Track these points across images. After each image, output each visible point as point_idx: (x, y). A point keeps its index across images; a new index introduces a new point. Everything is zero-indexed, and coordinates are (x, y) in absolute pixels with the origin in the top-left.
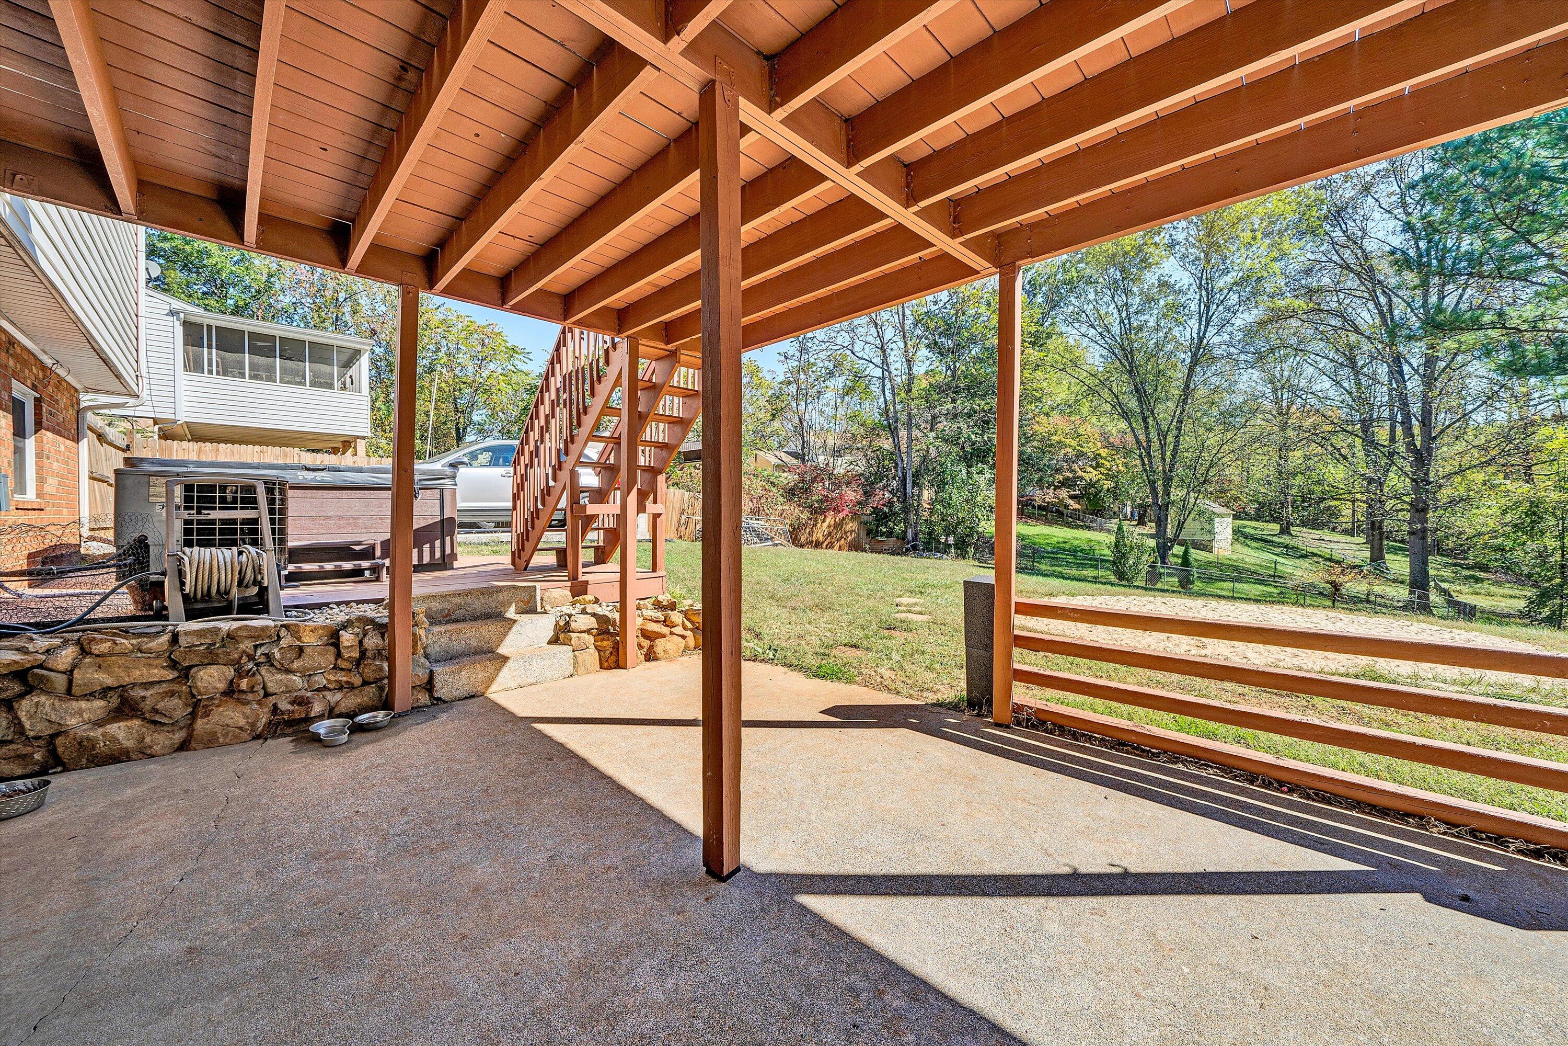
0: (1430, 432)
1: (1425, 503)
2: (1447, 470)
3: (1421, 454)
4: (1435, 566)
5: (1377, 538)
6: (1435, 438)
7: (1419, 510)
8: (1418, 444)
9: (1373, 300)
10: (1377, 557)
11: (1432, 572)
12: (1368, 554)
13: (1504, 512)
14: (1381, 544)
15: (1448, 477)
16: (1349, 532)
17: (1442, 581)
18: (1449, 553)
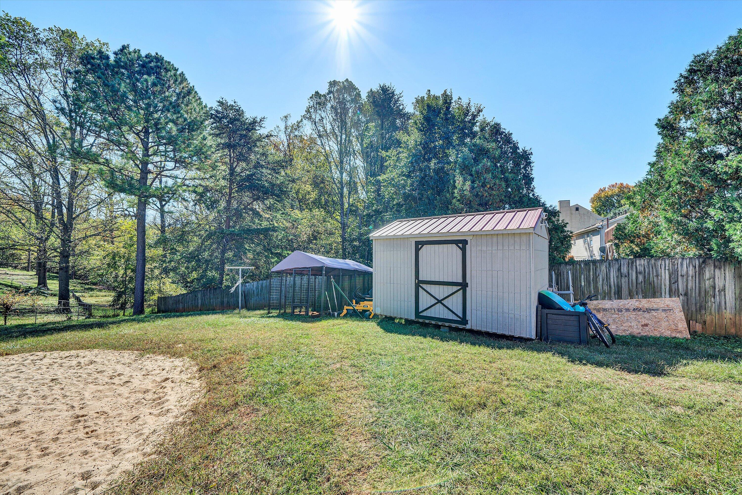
0: (72, 215)
1: (68, 252)
2: (80, 236)
3: (67, 226)
4: (73, 285)
5: (42, 271)
6: (74, 218)
7: (65, 256)
8: (65, 220)
9: (44, 133)
10: (42, 282)
11: (71, 288)
12: (37, 281)
13: (104, 258)
14: (45, 275)
15: (80, 240)
16: (25, 269)
17: (76, 292)
18: (80, 277)
